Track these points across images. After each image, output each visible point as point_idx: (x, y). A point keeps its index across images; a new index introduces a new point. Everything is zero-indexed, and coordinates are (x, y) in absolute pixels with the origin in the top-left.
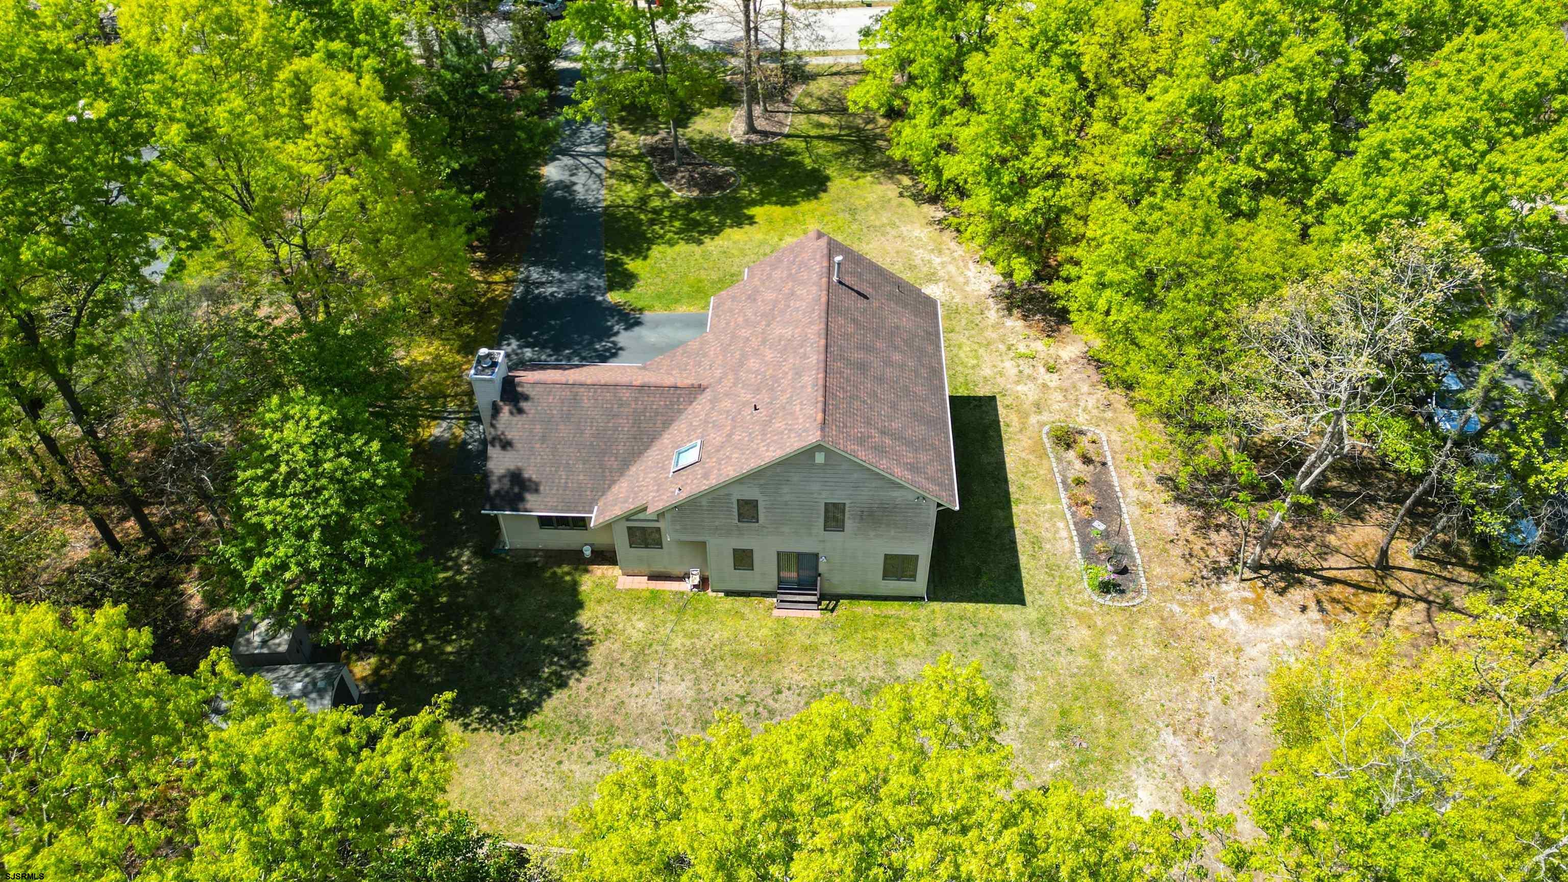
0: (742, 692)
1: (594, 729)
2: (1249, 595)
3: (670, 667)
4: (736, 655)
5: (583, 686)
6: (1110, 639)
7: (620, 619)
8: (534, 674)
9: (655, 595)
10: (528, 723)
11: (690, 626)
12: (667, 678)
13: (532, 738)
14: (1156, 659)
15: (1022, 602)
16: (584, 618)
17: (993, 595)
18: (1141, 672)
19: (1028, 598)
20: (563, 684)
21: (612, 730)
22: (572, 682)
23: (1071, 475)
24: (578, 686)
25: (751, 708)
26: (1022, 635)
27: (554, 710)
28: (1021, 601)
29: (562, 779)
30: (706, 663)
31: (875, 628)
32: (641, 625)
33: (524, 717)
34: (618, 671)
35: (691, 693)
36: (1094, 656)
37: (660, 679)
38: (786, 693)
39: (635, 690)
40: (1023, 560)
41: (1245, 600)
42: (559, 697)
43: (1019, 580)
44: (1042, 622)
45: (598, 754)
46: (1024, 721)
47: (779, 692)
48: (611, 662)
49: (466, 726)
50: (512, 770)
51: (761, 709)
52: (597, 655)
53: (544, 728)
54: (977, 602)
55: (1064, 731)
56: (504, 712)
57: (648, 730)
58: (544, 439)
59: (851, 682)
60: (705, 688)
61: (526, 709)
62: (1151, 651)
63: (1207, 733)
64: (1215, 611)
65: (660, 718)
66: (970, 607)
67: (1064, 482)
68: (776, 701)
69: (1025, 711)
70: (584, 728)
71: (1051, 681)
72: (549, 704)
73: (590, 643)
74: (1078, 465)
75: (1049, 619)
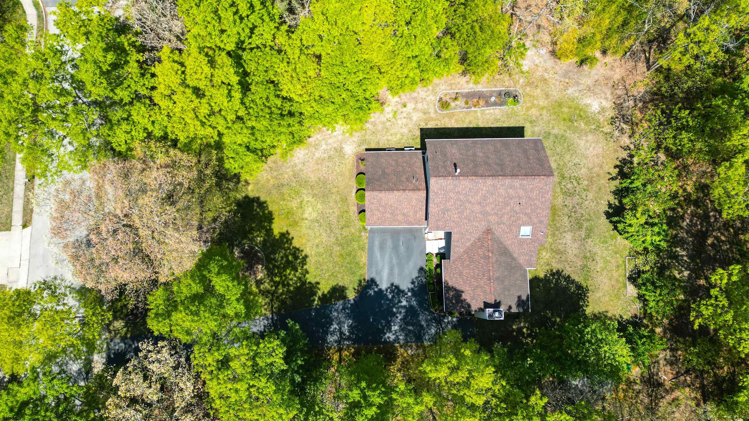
0: (567, 217)
1: (585, 263)
3: (560, 242)
4: (553, 220)
6: (535, 102)
7: (542, 261)
8: (566, 287)
10: (584, 285)
12: (564, 242)
13: (589, 283)
14: (542, 90)
16: (542, 275)
18: (547, 96)
19: (522, 125)
20: (569, 277)
21: (585, 257)
22: (568, 274)
23: (463, 104)
24: (568, 271)
25: (573, 214)
26: (536, 129)
27: (579, 277)
28: (523, 128)
29: (603, 270)
30: (558, 229)
32: (544, 254)
33: (582, 288)
34: (563, 258)
35: (569, 233)
36: (543, 108)
37: (565, 244)
38: (566, 203)
39: (570, 252)
40: (505, 125)
42: (574, 277)
43: (514, 127)
44: (531, 122)
45: (593, 260)
46: (568, 131)
47: (566, 205)
48: (560, 261)
49: (587, 306)
50: (601, 287)
51: (573, 211)
52: (556, 267)
53: (586, 280)
55: (570, 120)
56: (581, 294)
57: (584, 245)
59: (560, 183)
60: (566, 229)
61: (579, 287)
62: (539, 91)
63: (567, 80)
65: (580, 242)
67: (467, 108)
68: (569, 206)
69: (565, 131)
70: (586, 266)
71: (553, 122)
72: (577, 279)
73: (551, 271)
74: (457, 103)
75: (529, 120)
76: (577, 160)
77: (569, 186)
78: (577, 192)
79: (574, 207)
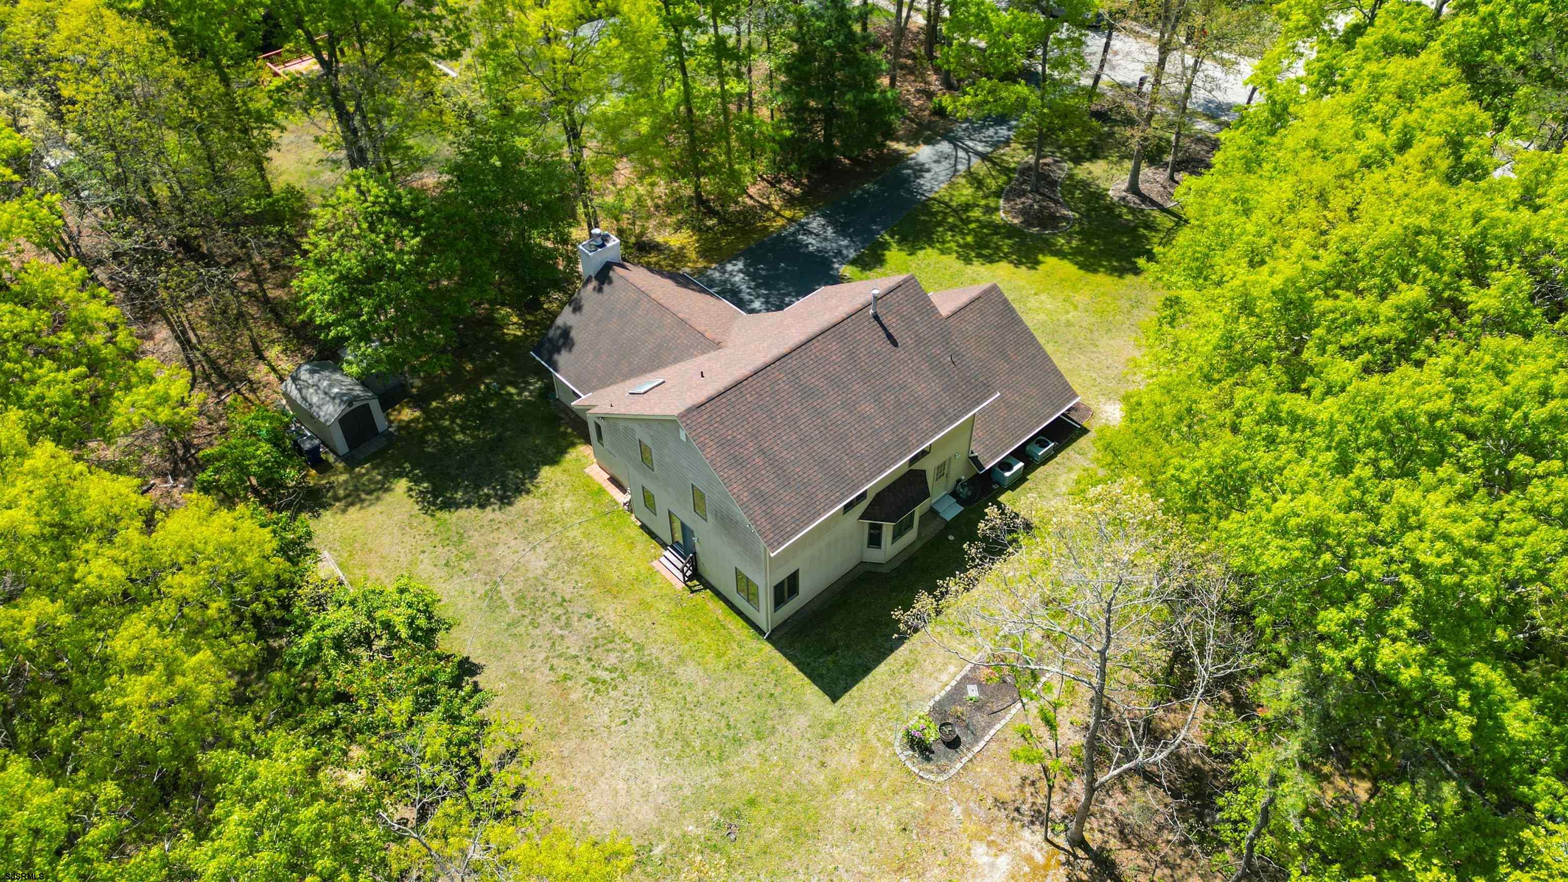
0: (567, 597)
1: (463, 547)
2: (1039, 858)
3: (549, 545)
4: (596, 570)
5: (491, 516)
6: (866, 784)
7: (562, 492)
8: (478, 487)
9: (599, 492)
10: (438, 514)
11: (594, 528)
12: (539, 550)
13: (429, 525)
14: (882, 832)
16: (546, 472)
17: (821, 676)
18: (853, 829)
19: (845, 699)
20: (482, 506)
21: (471, 556)
22: (489, 509)
24: (491, 514)
25: (560, 611)
26: (802, 721)
27: (459, 518)
28: (835, 699)
30: (572, 562)
31: (704, 627)
32: (568, 505)
33: (441, 509)
34: (520, 523)
35: (540, 572)
36: (835, 785)
37: (534, 548)
38: (593, 621)
39: (513, 543)
40: (881, 670)
41: (1029, 859)
42: (474, 511)
43: (856, 682)
44: (831, 726)
45: (447, 565)
46: (717, 781)
47: (589, 617)
48: (525, 514)
49: (410, 490)
50: (398, 534)
51: (563, 618)
52: (523, 503)
53: (442, 524)
54: (801, 670)
55: (735, 814)
56: (436, 497)
57: (488, 573)
59: (640, 648)
60: (551, 575)
61: (449, 505)
62: (888, 824)
64: (990, 844)
65: (503, 572)
66: (791, 668)
68: (579, 620)
69: (726, 775)
70: (459, 543)
71: (776, 773)
72: (463, 512)
73: (528, 492)
75: (838, 728)
76: (638, 726)
77: (613, 659)
78: (583, 661)
79: (568, 624)
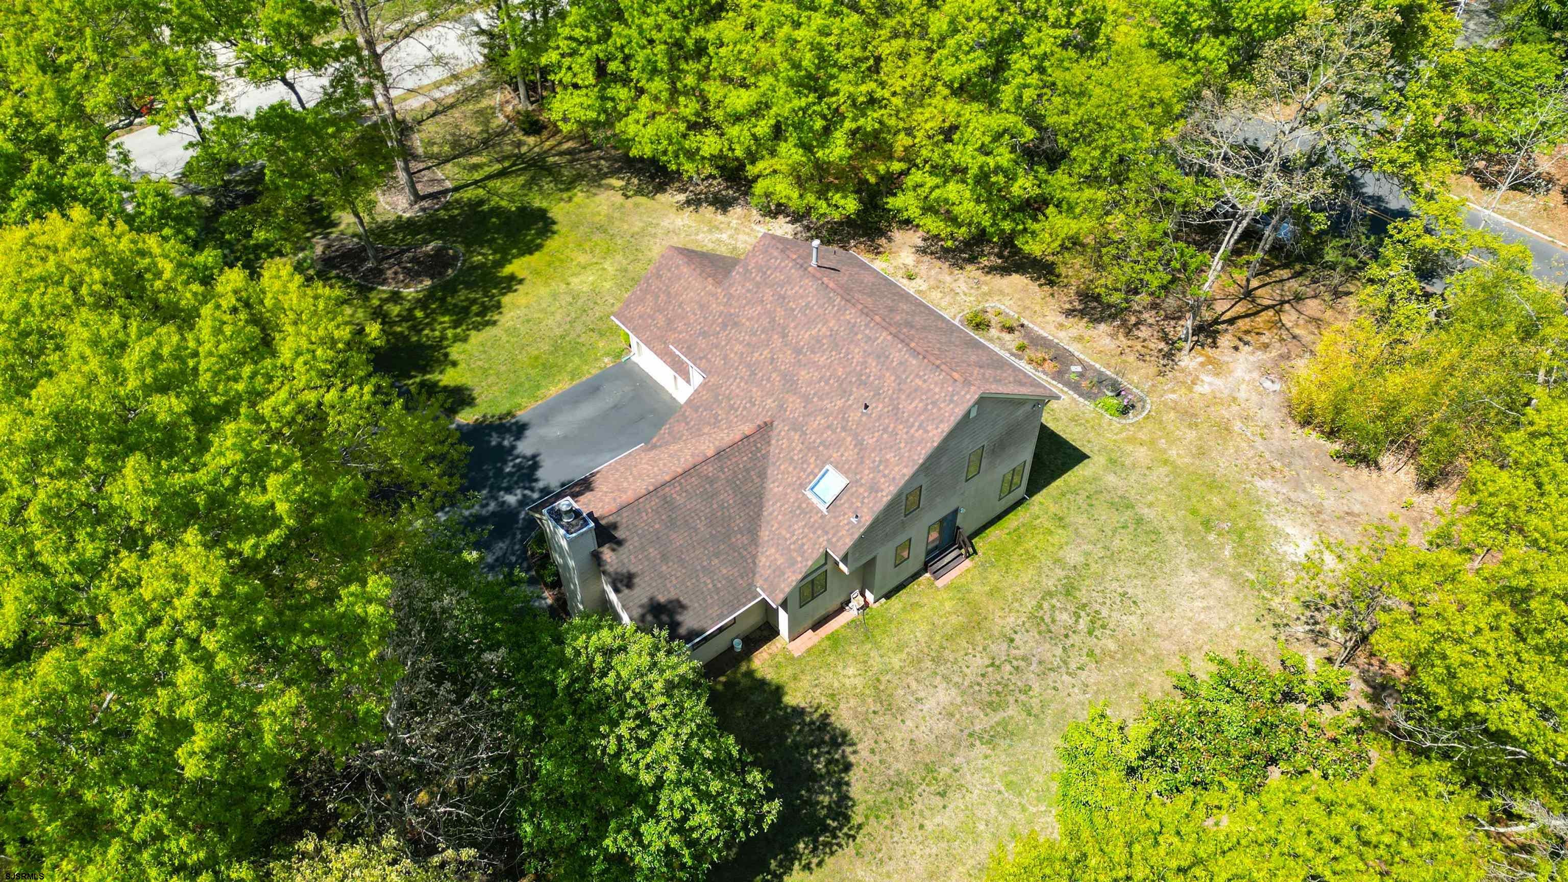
0: (987, 662)
1: (916, 779)
2: (1201, 359)
3: (914, 685)
4: (949, 638)
5: (864, 754)
6: (1162, 443)
7: (827, 678)
8: (814, 777)
9: (835, 640)
10: (857, 820)
11: (887, 642)
12: (922, 694)
13: (875, 827)
14: (1200, 438)
15: (1084, 457)
16: (794, 699)
17: (1063, 464)
18: (1202, 453)
19: (1086, 450)
20: (846, 766)
21: (930, 769)
22: (852, 759)
23: (1013, 346)
24: (861, 757)
25: (1008, 667)
26: (1111, 479)
27: (866, 790)
29: (940, 838)
30: (937, 660)
31: (1018, 543)
32: (851, 671)
33: (848, 818)
34: (878, 720)
35: (954, 692)
36: (1166, 462)
37: (919, 700)
38: (1017, 637)
39: (909, 723)
40: (1052, 426)
41: (1202, 364)
42: (854, 777)
43: (1066, 442)
44: (1112, 461)
45: (942, 795)
46: (1179, 536)
47: (1012, 640)
48: (864, 719)
49: (807, 867)
50: (890, 866)
51: (1015, 663)
52: (844, 721)
53: (874, 811)
54: (1059, 476)
55: (1207, 524)
56: (825, 829)
57: (958, 745)
58: (664, 557)
59: (1050, 594)
60: (956, 679)
61: (841, 810)
62: (1192, 435)
63: (1278, 465)
64: (1194, 383)
65: (954, 730)
66: (1059, 482)
67: (1012, 354)
68: (1018, 648)
69: (1172, 529)
70: (909, 786)
71: (1161, 496)
72: (856, 790)
73: (826, 716)
74: (1007, 337)
75: (1113, 456)
76: (1136, 590)
77: (1064, 617)
78: (1069, 642)
79: (1025, 658)
